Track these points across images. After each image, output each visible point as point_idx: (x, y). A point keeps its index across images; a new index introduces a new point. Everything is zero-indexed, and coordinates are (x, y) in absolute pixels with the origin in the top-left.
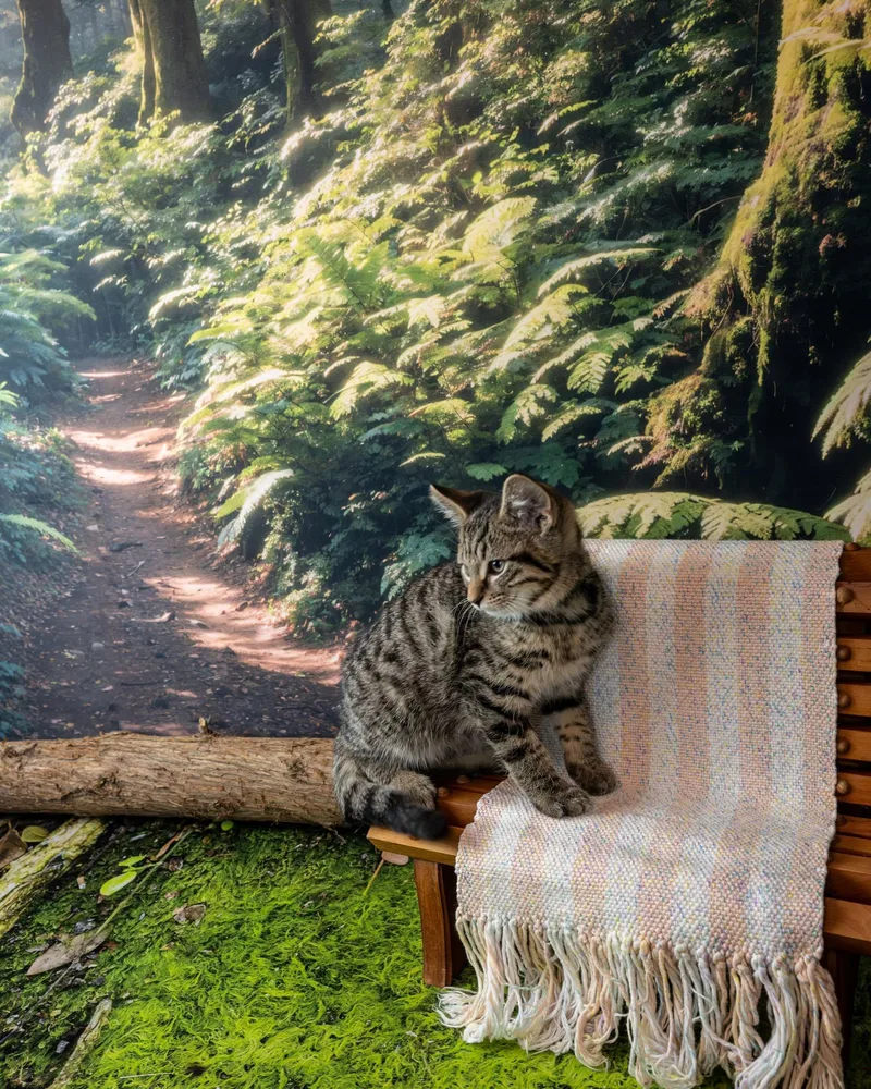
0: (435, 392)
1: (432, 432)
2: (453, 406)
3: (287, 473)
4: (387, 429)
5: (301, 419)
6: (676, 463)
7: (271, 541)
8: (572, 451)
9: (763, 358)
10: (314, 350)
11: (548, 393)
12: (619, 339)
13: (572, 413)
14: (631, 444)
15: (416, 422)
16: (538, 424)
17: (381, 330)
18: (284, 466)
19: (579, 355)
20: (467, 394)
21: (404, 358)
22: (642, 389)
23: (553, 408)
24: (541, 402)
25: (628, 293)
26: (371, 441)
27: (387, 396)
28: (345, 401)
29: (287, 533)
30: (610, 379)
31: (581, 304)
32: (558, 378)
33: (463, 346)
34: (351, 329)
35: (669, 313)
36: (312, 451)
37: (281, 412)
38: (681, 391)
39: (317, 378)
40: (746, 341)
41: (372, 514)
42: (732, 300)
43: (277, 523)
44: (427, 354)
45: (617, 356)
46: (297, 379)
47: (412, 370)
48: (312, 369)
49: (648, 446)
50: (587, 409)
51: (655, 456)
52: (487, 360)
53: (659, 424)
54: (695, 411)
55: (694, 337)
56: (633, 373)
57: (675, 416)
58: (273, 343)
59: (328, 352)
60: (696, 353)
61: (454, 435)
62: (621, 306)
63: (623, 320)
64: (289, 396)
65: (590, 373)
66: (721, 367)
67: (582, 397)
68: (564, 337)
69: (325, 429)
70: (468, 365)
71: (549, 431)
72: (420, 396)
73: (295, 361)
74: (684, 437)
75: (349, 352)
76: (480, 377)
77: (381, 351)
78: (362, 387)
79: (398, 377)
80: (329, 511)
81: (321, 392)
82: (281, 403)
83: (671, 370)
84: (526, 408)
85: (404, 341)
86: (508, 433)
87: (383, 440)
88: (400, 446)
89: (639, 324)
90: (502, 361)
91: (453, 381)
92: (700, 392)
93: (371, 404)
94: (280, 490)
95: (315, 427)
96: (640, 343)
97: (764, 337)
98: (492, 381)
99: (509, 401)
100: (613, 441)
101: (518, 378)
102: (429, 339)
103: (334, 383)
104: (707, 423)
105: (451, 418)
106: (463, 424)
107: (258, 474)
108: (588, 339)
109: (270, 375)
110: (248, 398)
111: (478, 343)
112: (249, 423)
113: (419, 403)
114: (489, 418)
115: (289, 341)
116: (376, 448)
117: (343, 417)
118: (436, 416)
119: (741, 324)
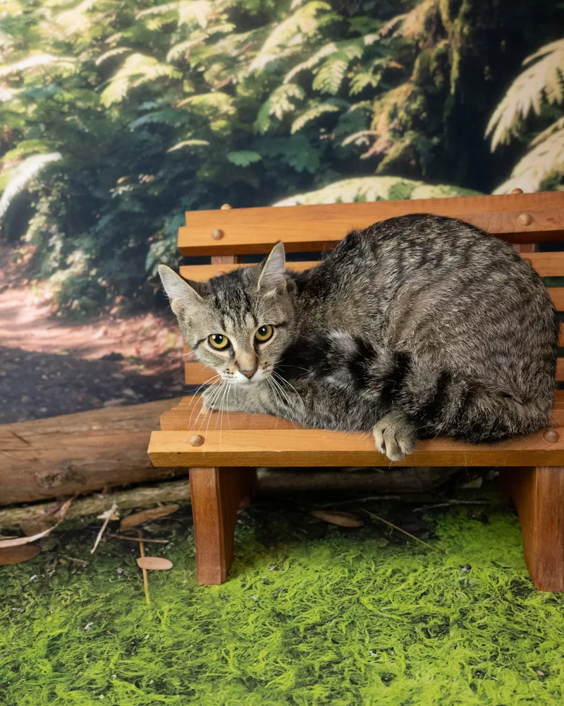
0: (201, 86)
1: (198, 122)
2: (217, 100)
3: (55, 157)
4: (156, 118)
5: (72, 105)
6: (393, 153)
7: (36, 223)
8: (315, 142)
9: (455, 73)
10: (87, 39)
11: (296, 92)
12: (354, 51)
13: (316, 110)
14: (359, 137)
15: (182, 112)
16: (289, 118)
17: (153, 25)
18: (52, 149)
19: (323, 61)
20: (229, 89)
21: (174, 53)
22: (370, 93)
23: (301, 105)
24: (292, 99)
25: (361, 13)
26: (140, 128)
27: (157, 87)
28: (116, 90)
29: (53, 215)
30: (346, 83)
31: (325, 19)
32: (305, 80)
33: (227, 46)
34: (123, 22)
35: (391, 32)
36: (82, 136)
37: (50, 97)
38: (398, 96)
39: (88, 66)
40: (444, 58)
41: (140, 195)
42: (435, 26)
43: (43, 206)
44: (195, 51)
45: (352, 64)
46: (68, 66)
47: (181, 64)
48: (84, 57)
49: (373, 139)
50: (328, 107)
51: (378, 147)
52: (248, 60)
53: (381, 123)
54: (408, 112)
55: (408, 53)
56: (364, 79)
57: (393, 116)
58: (43, 28)
59: (100, 43)
60: (409, 65)
61: (217, 125)
62: (356, 23)
63: (357, 35)
64: (59, 82)
65: (331, 77)
66: (426, 80)
67: (324, 97)
68: (312, 45)
69: (96, 115)
70: (231, 63)
71: (297, 125)
72: (187, 88)
73: (67, 48)
74: (398, 133)
75: (122, 43)
76: (241, 75)
77: (154, 45)
78: (133, 78)
79: (167, 70)
80: (98, 194)
81: (92, 79)
82: (51, 88)
83: (391, 79)
84: (278, 104)
85: (174, 37)
86: (264, 126)
87: (152, 127)
88: (167, 133)
89: (369, 39)
90: (260, 62)
91: (218, 77)
92: (411, 98)
93: (140, 94)
94: (48, 173)
95: (86, 113)
96: (370, 54)
97: (456, 57)
98: (251, 80)
99: (265, 97)
100: (347, 134)
101: (273, 78)
102: (197, 38)
103: (106, 71)
104: (416, 122)
105: (215, 111)
106: (226, 116)
107: (24, 157)
108: (329, 48)
109: (38, 61)
110: (15, 81)
111: (240, 45)
112: (16, 106)
113: (187, 95)
114: (248, 111)
115: (61, 28)
116: (145, 135)
117: (114, 105)
118: (201, 107)
119: (441, 45)
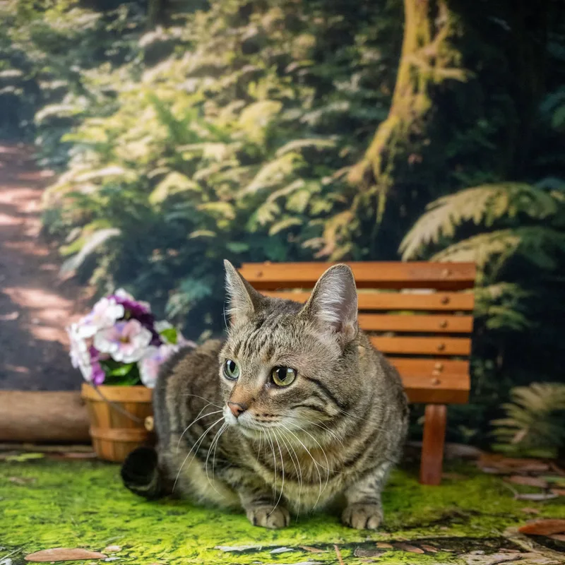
0: (214, 197)
1: (209, 220)
2: (223, 207)
3: (116, 232)
4: (183, 215)
5: (131, 201)
6: (337, 255)
7: (99, 273)
8: (285, 242)
9: (381, 208)
10: (145, 160)
11: (275, 208)
12: (315, 187)
13: (287, 222)
14: (314, 243)
15: (200, 213)
16: (269, 225)
17: (187, 157)
18: (114, 226)
19: (294, 192)
20: (232, 202)
21: (200, 174)
22: (324, 215)
23: (278, 218)
24: (272, 213)
25: (321, 163)
26: (173, 220)
27: (185, 196)
28: (159, 195)
29: (110, 269)
30: (308, 207)
31: (298, 165)
32: (282, 201)
33: (234, 174)
34: (169, 152)
35: (340, 178)
36: (134, 221)
37: (117, 194)
38: (343, 219)
39: (144, 178)
40: (374, 199)
41: (167, 263)
42: (370, 177)
43: (105, 262)
44: (212, 175)
45: (314, 196)
46: (131, 176)
47: (203, 183)
48: (142, 171)
49: (323, 245)
50: (295, 221)
51: (327, 250)
52: (246, 185)
53: (330, 236)
54: (348, 229)
55: (350, 192)
56: (320, 206)
57: (338, 231)
58: (119, 152)
59: (153, 164)
60: (350, 199)
61: (222, 224)
62: (318, 170)
63: (317, 177)
64: (125, 185)
65: (299, 201)
66: (361, 210)
67: (293, 214)
68: (288, 180)
69: (145, 209)
70: (235, 186)
71: (275, 230)
72: (205, 197)
73: (132, 165)
74: (341, 243)
75: (167, 165)
76: (240, 194)
77: (187, 168)
78: (171, 188)
79: (192, 185)
80: (141, 259)
81: (145, 185)
82: (119, 188)
83: (338, 207)
84: (263, 215)
85: (200, 165)
86: (252, 228)
87: (180, 221)
88: (189, 225)
89: (326, 181)
90: (254, 187)
91: (226, 193)
92: (352, 221)
93: (175, 199)
94: (111, 242)
95: (139, 207)
96: (325, 191)
97: (382, 200)
98: (247, 198)
99: (253, 210)
100: (305, 240)
101: (261, 198)
102: (214, 168)
103: (154, 182)
104: (353, 238)
105: (221, 215)
106: (228, 219)
107: (96, 230)
108: (299, 183)
109: (113, 171)
110: (97, 181)
111: (242, 175)
112: (96, 198)
113: (202, 202)
114: (243, 217)
115: (129, 152)
116: (175, 225)
117: (158, 204)
118: (213, 211)
119: (373, 190)
